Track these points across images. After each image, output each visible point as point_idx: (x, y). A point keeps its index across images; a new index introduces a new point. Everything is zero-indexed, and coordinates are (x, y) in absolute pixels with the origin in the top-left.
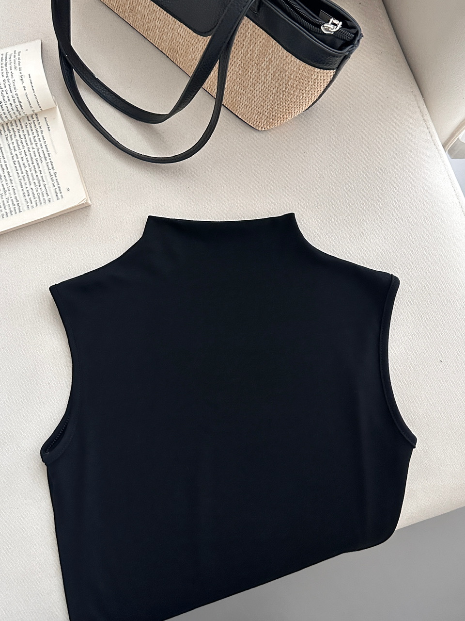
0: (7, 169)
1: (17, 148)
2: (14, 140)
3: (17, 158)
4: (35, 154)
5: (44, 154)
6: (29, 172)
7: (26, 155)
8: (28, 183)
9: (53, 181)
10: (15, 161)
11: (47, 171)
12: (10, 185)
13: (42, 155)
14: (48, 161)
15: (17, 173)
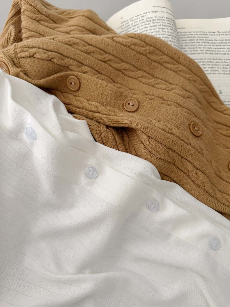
0: (211, 59)
1: (196, 49)
2: (189, 50)
3: (203, 50)
4: (201, 40)
5: (203, 35)
6: (215, 47)
7: (202, 45)
8: (224, 50)
9: (223, 35)
10: (206, 53)
11: (216, 36)
12: (223, 61)
13: (204, 36)
14: (208, 34)
15: (215, 54)
